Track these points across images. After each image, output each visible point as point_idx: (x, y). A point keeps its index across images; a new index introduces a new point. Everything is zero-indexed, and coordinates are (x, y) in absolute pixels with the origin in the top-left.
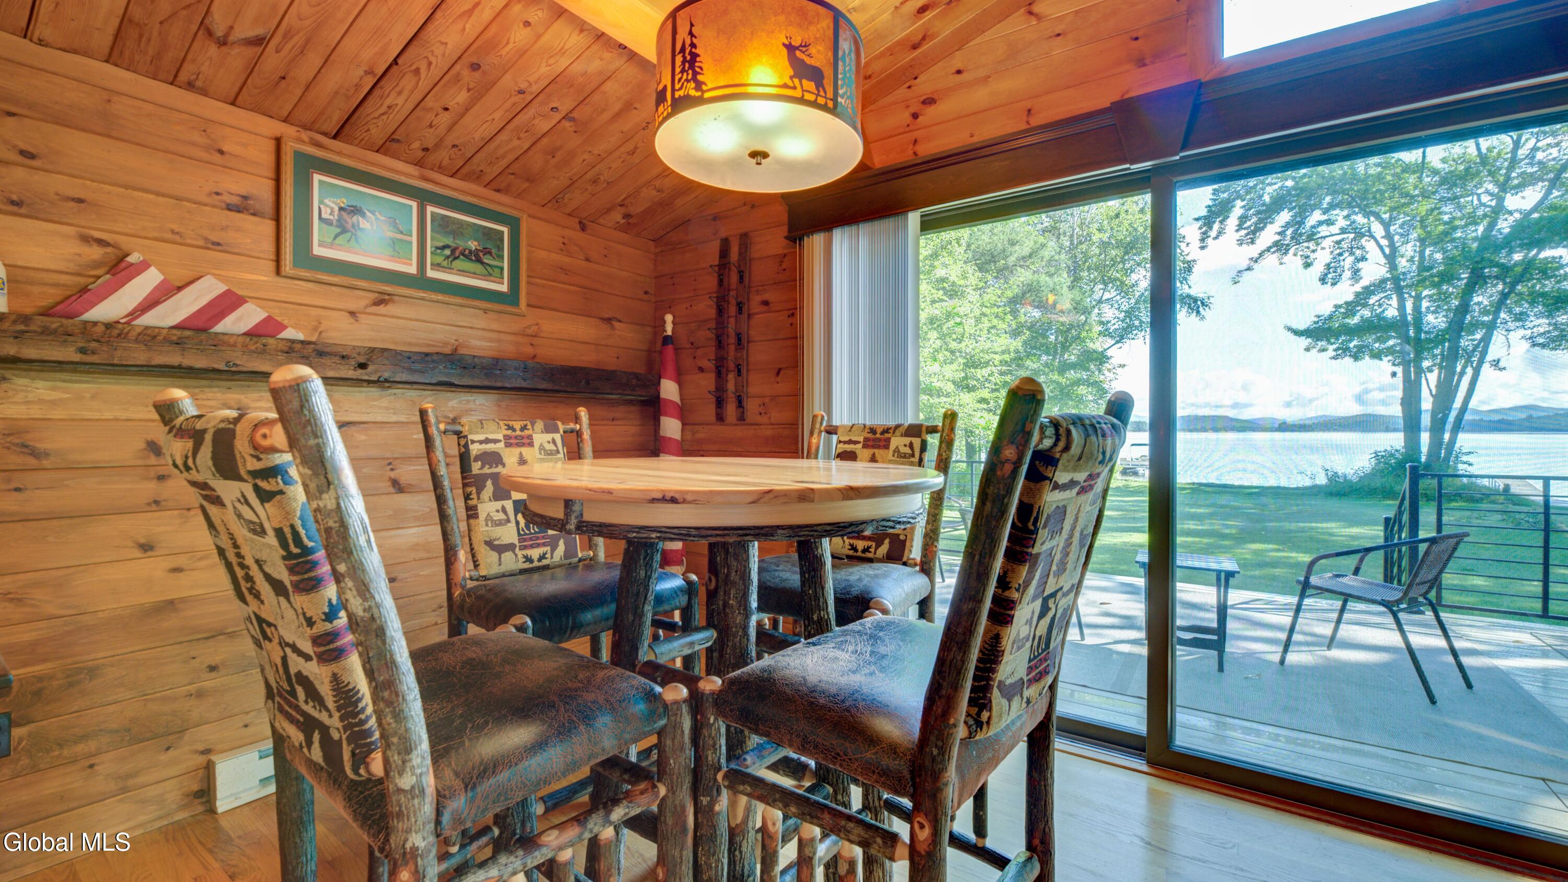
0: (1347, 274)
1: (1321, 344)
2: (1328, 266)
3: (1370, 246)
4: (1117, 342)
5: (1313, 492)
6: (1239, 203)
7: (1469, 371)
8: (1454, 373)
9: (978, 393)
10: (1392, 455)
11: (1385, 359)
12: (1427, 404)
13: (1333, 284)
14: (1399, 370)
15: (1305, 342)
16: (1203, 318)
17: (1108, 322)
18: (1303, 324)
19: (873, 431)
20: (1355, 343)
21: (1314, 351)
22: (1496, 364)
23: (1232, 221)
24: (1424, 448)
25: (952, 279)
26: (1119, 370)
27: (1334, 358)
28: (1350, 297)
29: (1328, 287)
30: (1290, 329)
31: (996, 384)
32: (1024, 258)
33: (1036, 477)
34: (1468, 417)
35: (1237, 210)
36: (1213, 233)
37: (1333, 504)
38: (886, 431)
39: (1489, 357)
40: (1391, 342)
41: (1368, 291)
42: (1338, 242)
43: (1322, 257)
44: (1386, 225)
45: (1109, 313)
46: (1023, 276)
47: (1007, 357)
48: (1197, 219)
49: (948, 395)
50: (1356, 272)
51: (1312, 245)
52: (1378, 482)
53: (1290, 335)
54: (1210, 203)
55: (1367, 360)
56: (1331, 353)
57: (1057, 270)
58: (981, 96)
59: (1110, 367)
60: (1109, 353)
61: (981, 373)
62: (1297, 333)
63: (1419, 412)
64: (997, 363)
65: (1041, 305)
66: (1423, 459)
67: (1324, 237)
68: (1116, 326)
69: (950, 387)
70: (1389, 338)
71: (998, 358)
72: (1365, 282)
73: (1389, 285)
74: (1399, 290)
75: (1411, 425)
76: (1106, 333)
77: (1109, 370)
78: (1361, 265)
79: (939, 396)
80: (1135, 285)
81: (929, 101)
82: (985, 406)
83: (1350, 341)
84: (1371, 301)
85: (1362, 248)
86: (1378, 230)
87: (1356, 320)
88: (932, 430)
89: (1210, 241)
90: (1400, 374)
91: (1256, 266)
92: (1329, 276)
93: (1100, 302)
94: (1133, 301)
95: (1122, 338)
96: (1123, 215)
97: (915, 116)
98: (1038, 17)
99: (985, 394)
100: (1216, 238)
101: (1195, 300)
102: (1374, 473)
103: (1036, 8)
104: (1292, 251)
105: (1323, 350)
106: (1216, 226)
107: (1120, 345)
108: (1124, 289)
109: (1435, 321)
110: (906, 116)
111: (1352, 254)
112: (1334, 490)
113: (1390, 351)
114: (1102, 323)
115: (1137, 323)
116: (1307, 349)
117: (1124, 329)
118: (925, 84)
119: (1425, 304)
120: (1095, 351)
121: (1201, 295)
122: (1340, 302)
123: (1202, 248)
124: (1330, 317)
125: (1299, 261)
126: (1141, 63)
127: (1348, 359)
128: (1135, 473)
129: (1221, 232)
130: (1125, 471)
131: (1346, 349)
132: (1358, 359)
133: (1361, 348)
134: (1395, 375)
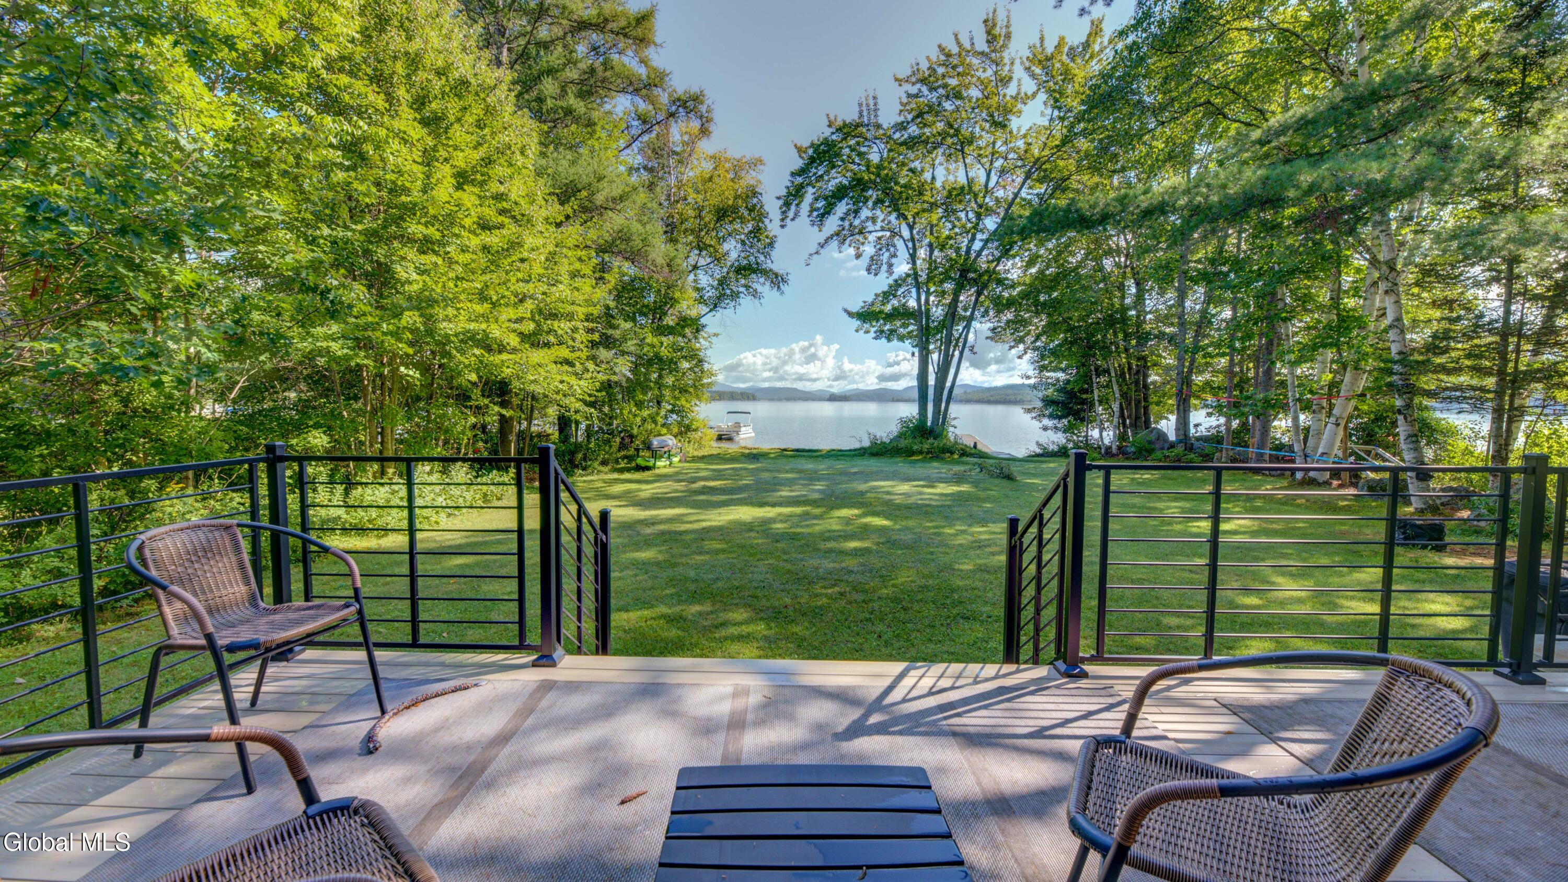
0: (884, 267)
1: (866, 326)
2: (872, 258)
3: (900, 244)
4: (711, 310)
5: (861, 453)
6: (811, 190)
7: (957, 353)
8: (948, 355)
10: (911, 421)
11: (907, 342)
12: (932, 380)
13: (876, 275)
14: (916, 350)
15: (856, 323)
16: (782, 293)
17: (703, 289)
18: (856, 307)
20: (888, 327)
21: (862, 332)
23: (805, 207)
24: (930, 416)
25: (513, 196)
26: (714, 339)
27: (876, 338)
28: (886, 288)
29: (872, 276)
30: (846, 311)
32: (614, 200)
34: (956, 391)
35: (809, 198)
36: (791, 214)
37: (873, 464)
39: (969, 343)
40: (911, 328)
41: (897, 284)
42: (879, 238)
43: (869, 250)
44: (911, 228)
45: (704, 280)
46: (615, 221)
48: (778, 199)
49: (514, 351)
50: (890, 266)
51: (861, 238)
52: (903, 443)
53: (845, 315)
54: (789, 184)
55: (895, 342)
56: (872, 334)
57: (650, 219)
59: (706, 334)
60: (703, 321)
61: (562, 326)
62: (850, 314)
63: (927, 386)
65: (632, 257)
66: (929, 424)
67: (870, 232)
68: (710, 294)
69: (514, 340)
70: (908, 325)
72: (895, 276)
73: (910, 280)
74: (918, 286)
75: (922, 397)
76: (701, 300)
77: (704, 337)
78: (894, 260)
79: (500, 352)
80: (727, 253)
82: (570, 369)
83: (885, 325)
84: (899, 293)
85: (894, 246)
86: (906, 233)
87: (888, 308)
89: (788, 220)
90: (917, 354)
91: (822, 251)
92: (873, 267)
93: (695, 267)
94: (725, 270)
95: (715, 306)
96: (715, 179)
100: (793, 220)
101: (777, 275)
102: (901, 435)
104: (847, 242)
105: (867, 332)
106: (793, 208)
107: (714, 313)
108: (718, 259)
109: (938, 312)
111: (888, 250)
112: (875, 450)
113: (910, 335)
114: (698, 290)
115: (728, 292)
116: (857, 331)
117: (719, 298)
119: (932, 298)
120: (691, 318)
121: (781, 272)
122: (879, 291)
123: (782, 227)
124: (873, 304)
125: (852, 251)
127: (884, 340)
128: (730, 439)
129: (796, 214)
130: (720, 438)
131: (882, 332)
132: (889, 340)
133: (892, 332)
134: (913, 354)
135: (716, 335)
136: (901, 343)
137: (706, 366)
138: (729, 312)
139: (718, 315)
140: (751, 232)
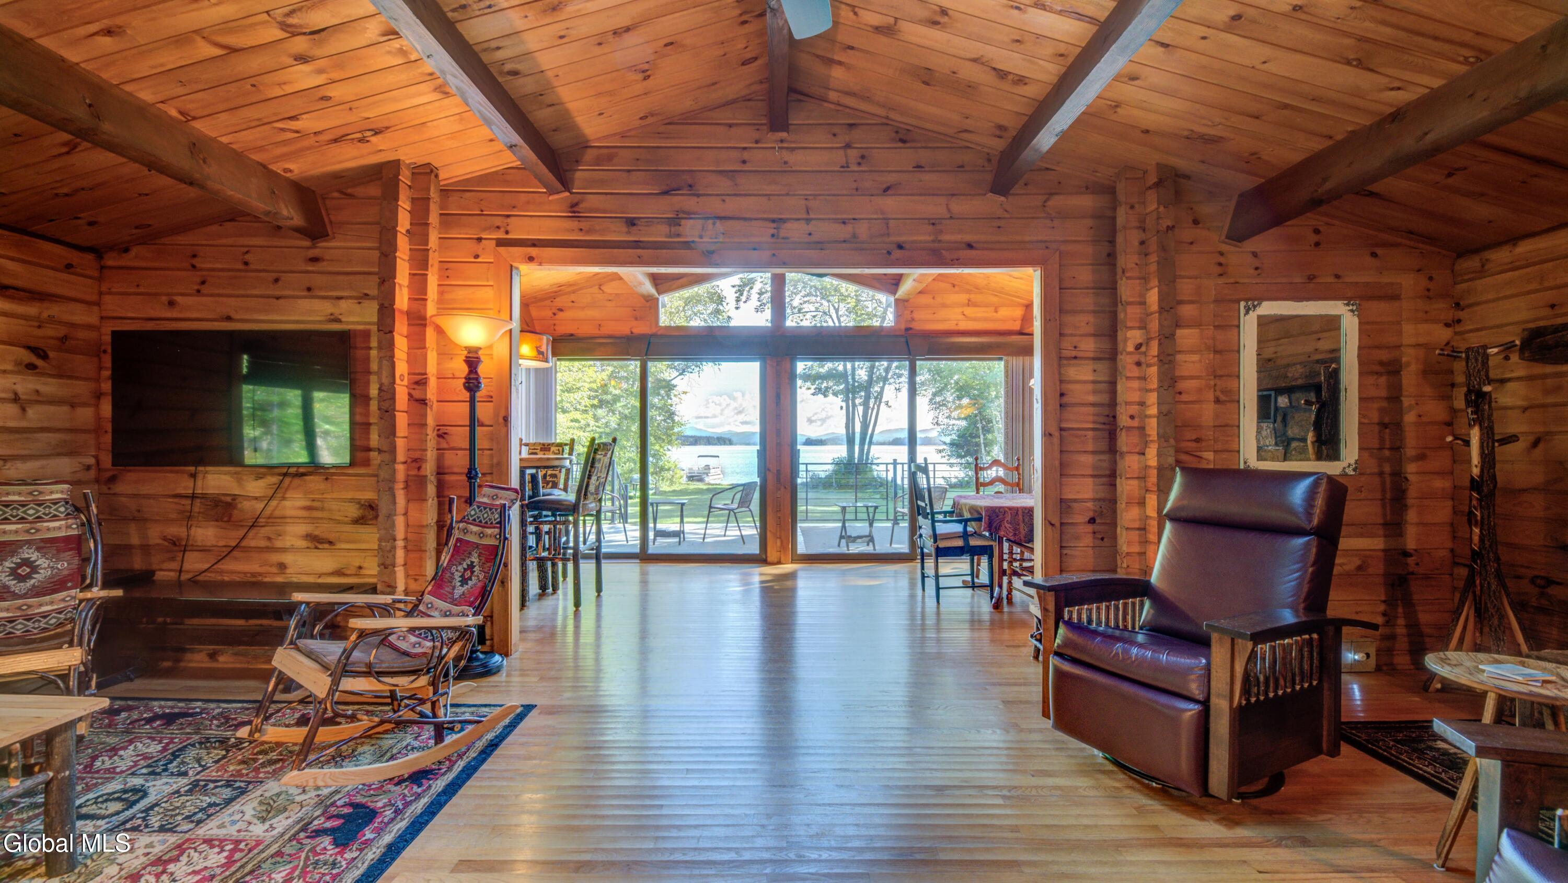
4: (681, 374)
7: (875, 409)
8: (868, 408)
9: (571, 414)
10: (841, 461)
11: (838, 397)
12: (857, 427)
14: (845, 405)
19: (544, 445)
20: (825, 385)
22: (887, 403)
24: (856, 455)
26: (683, 396)
27: (813, 394)
31: (586, 406)
33: (595, 453)
34: (876, 436)
36: (744, 298)
38: (549, 445)
39: (884, 400)
40: (840, 387)
42: (814, 317)
44: (836, 310)
47: (594, 386)
48: (733, 286)
51: (799, 315)
52: (835, 479)
55: (829, 398)
56: (812, 391)
58: (581, 314)
59: (676, 393)
63: (854, 433)
64: (586, 389)
66: (855, 462)
67: (806, 311)
71: (587, 385)
75: (850, 441)
77: (675, 396)
81: (561, 310)
83: (822, 383)
86: (833, 314)
88: (566, 445)
89: (741, 304)
90: (845, 408)
97: (554, 314)
98: (603, 292)
99: (577, 415)
100: (745, 302)
102: (833, 473)
103: (602, 288)
107: (682, 376)
110: (550, 313)
113: (840, 393)
118: (559, 302)
120: (664, 380)
123: (737, 308)
126: (636, 319)
127: (821, 396)
128: (701, 480)
129: (748, 299)
130: (691, 478)
131: (820, 389)
132: (825, 396)
133: (827, 388)
134: (842, 408)
135: (685, 393)
136: (835, 398)
137: (676, 418)
138: (694, 376)
139: (686, 378)
140: (711, 313)
